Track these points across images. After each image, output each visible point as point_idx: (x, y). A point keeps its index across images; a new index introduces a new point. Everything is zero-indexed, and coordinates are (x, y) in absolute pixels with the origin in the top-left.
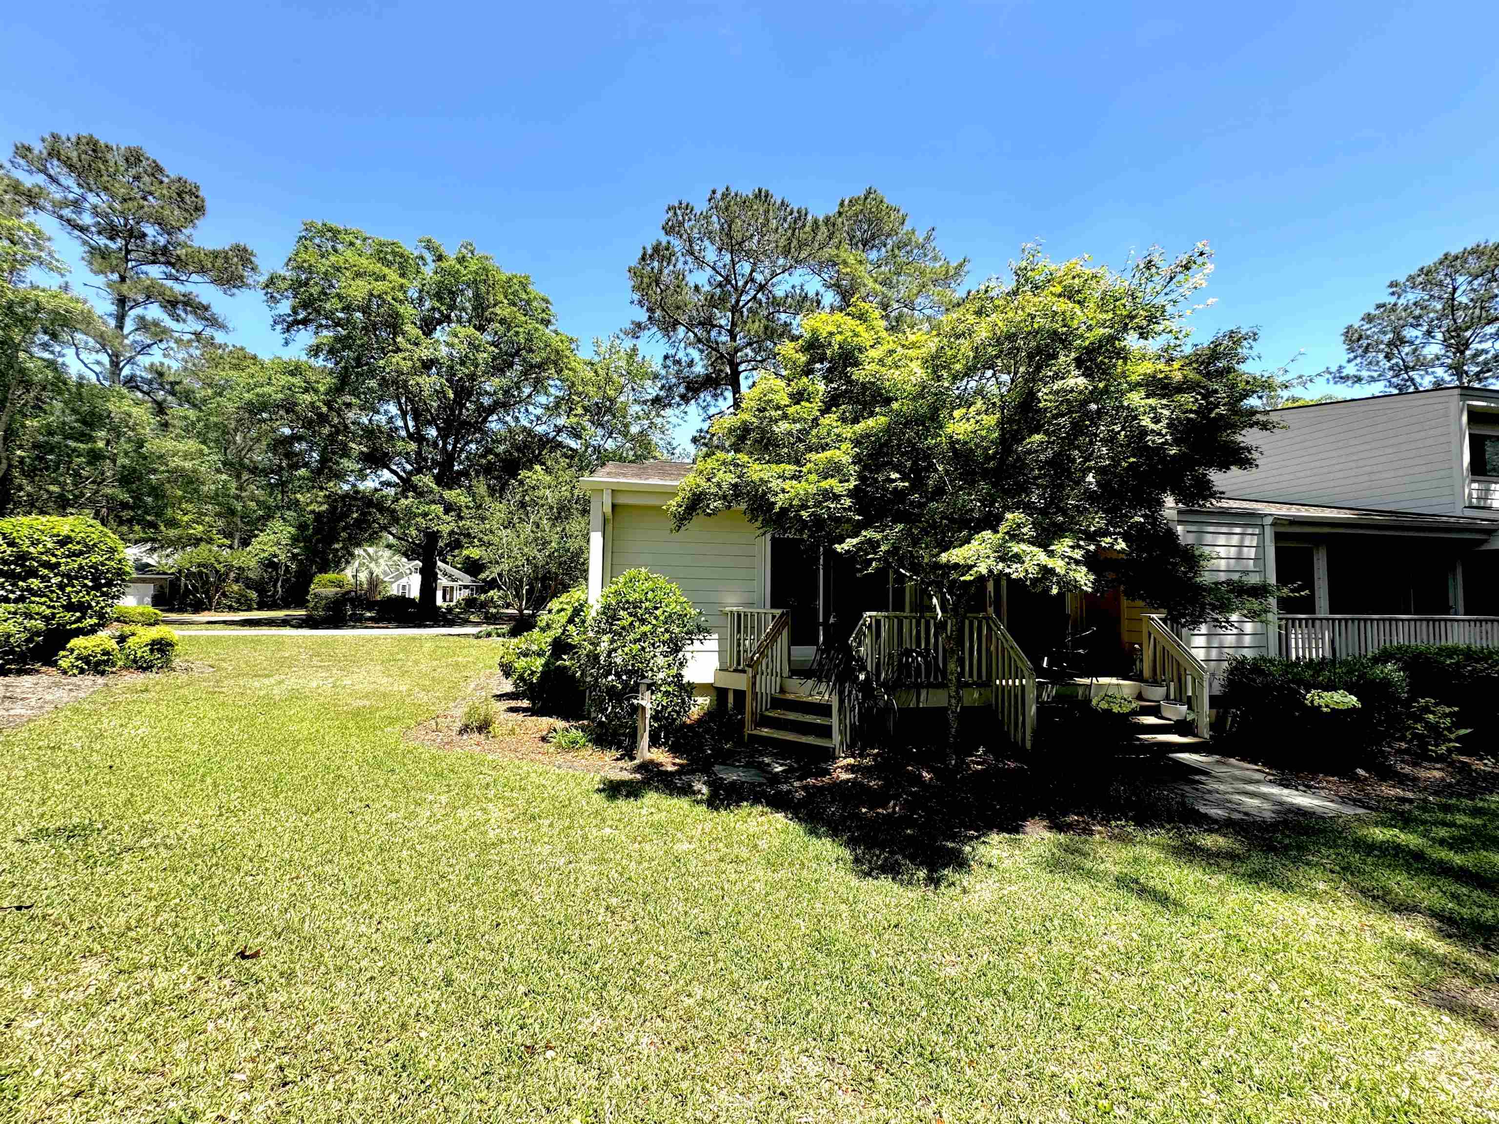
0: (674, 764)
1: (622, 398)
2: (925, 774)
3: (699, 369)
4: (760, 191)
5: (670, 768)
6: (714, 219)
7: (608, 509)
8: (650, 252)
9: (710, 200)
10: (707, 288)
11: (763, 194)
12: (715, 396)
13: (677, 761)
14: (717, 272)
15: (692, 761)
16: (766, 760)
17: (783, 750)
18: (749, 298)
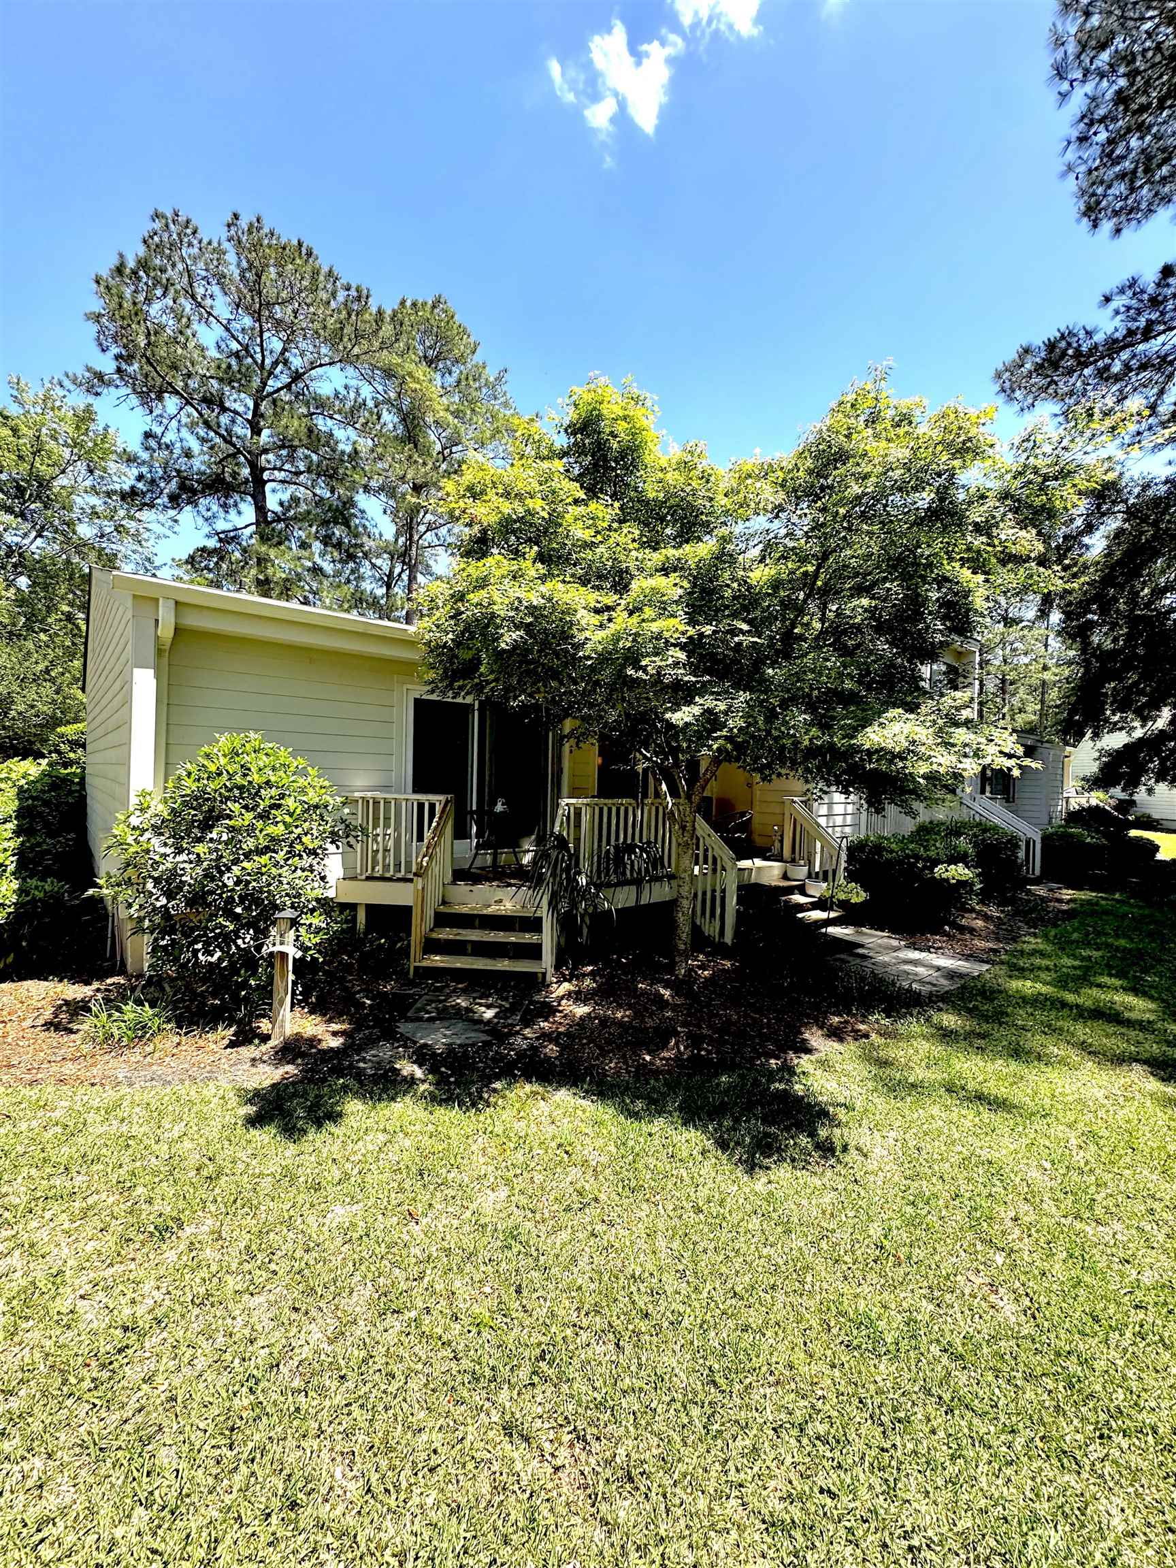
0: (335, 1034)
2: (662, 991)
3: (198, 464)
4: (300, 244)
6: (231, 257)
7: (166, 631)
8: (131, 264)
9: (229, 226)
10: (213, 353)
11: (304, 251)
12: (225, 507)
13: (335, 1027)
14: (233, 336)
15: (359, 1024)
16: (462, 1002)
18: (280, 385)
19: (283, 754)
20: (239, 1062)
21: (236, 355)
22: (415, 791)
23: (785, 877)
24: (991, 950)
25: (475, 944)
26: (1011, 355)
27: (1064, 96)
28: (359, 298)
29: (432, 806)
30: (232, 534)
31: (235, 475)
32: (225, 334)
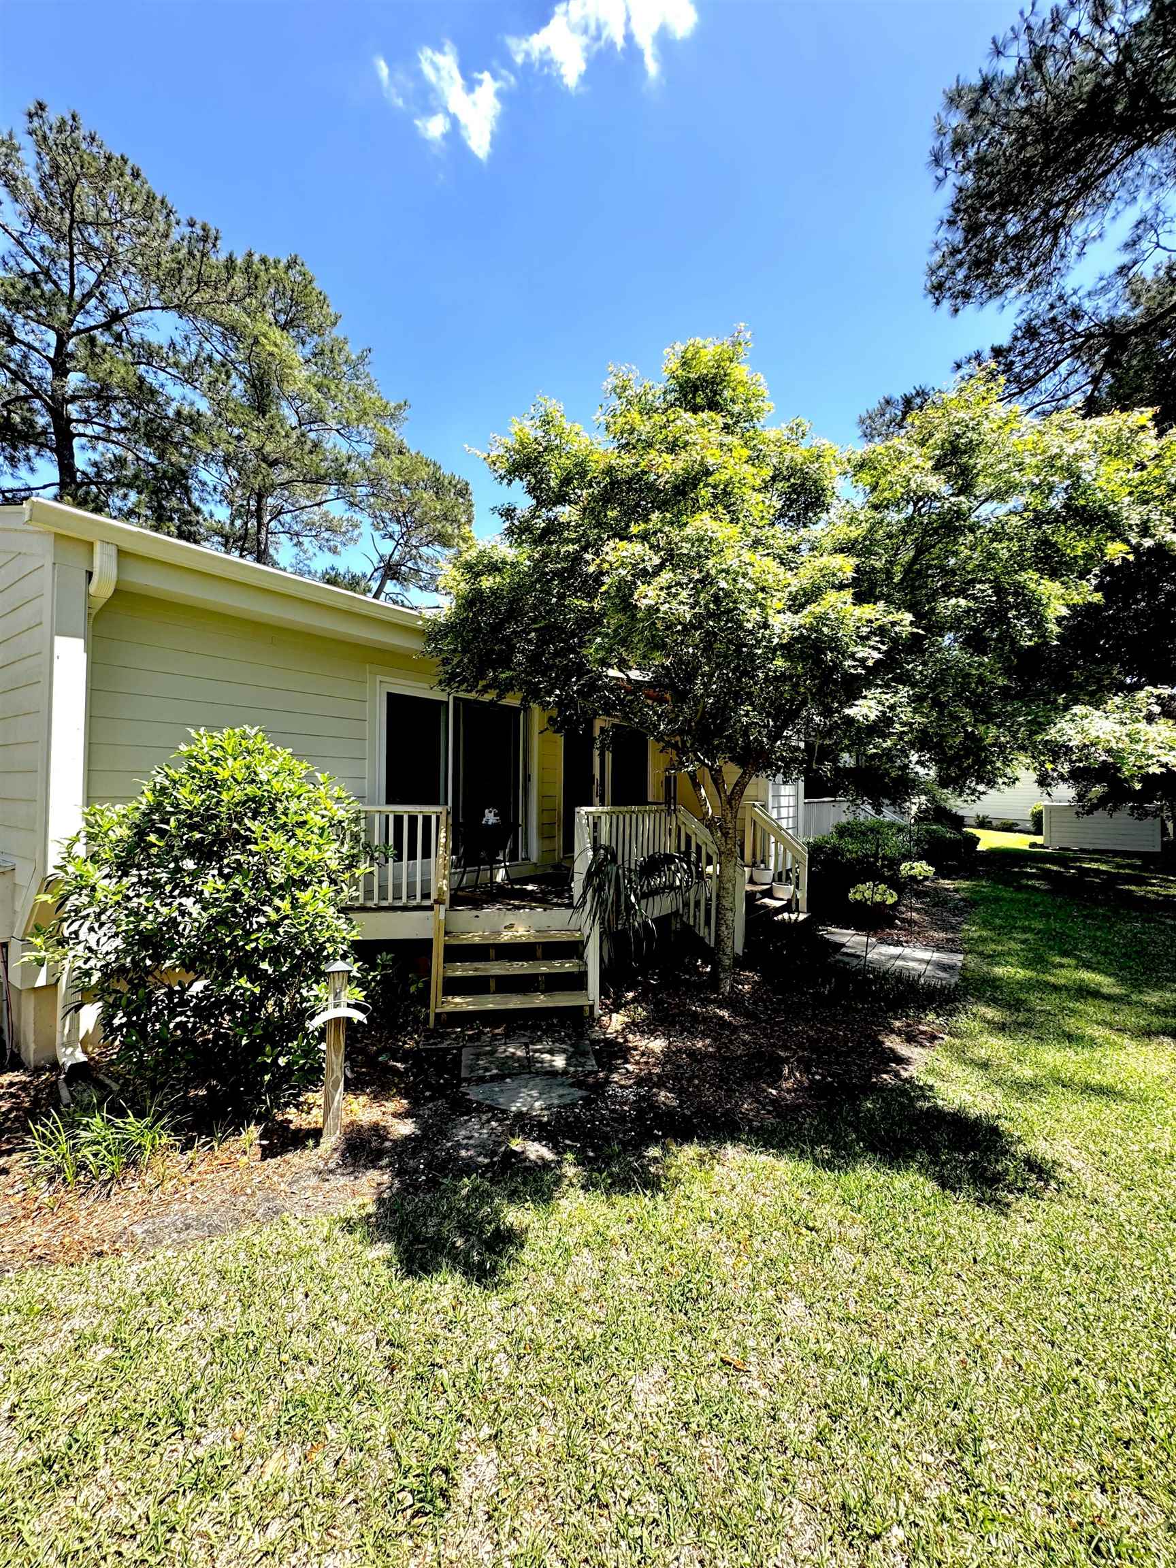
0: (397, 1115)
5: (405, 1128)
6: (28, 156)
7: (103, 589)
9: (30, 115)
13: (392, 1106)
16: (516, 1051)
18: (93, 323)
19: (285, 757)
21: (33, 277)
22: (390, 800)
23: (754, 881)
25: (498, 978)
26: (874, 405)
28: (205, 239)
29: (427, 820)
30: (23, 494)
31: (30, 423)
32: (16, 249)
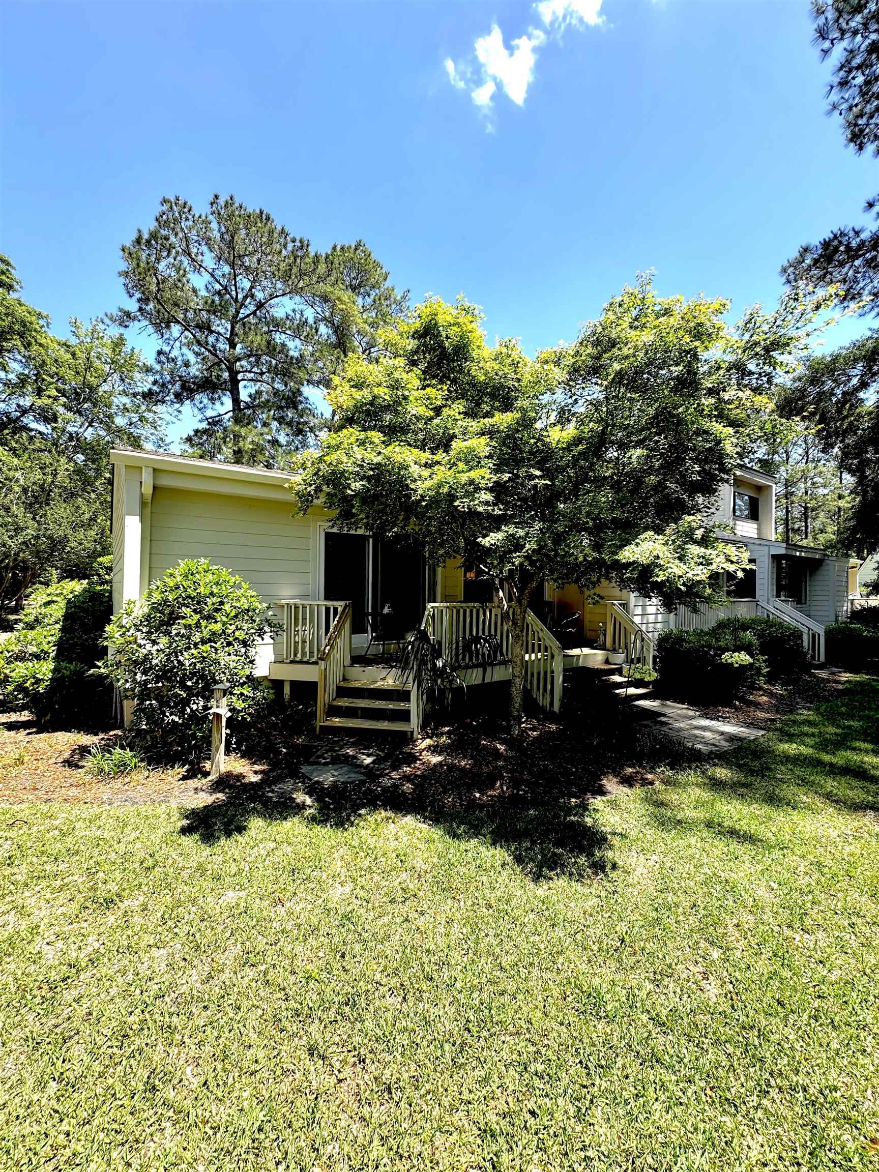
0: (256, 772)
1: (105, 387)
2: (499, 746)
3: (194, 371)
4: (261, 213)
5: (255, 778)
6: (214, 225)
7: (148, 490)
8: (146, 236)
9: (212, 204)
10: (203, 293)
11: (264, 217)
12: (212, 400)
13: (257, 767)
14: (216, 280)
15: (274, 765)
16: (350, 752)
17: (364, 739)
18: (249, 312)
19: (225, 574)
20: (186, 790)
21: (219, 293)
22: (327, 598)
23: (607, 662)
24: (770, 720)
25: (364, 709)
26: (794, 254)
27: (826, 52)
28: (302, 247)
29: (336, 610)
30: (217, 419)
31: (219, 377)
32: (211, 279)
